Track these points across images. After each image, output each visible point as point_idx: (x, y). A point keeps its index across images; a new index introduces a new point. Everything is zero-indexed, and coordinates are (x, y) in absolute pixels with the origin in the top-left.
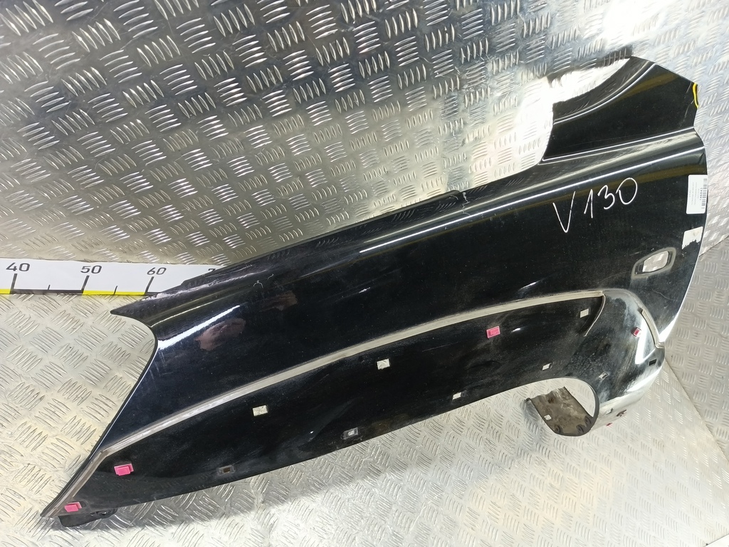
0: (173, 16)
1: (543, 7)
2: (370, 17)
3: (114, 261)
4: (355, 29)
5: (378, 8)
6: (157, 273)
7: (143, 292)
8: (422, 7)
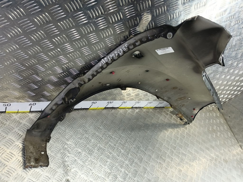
0: (15, 18)
1: (177, 9)
2: (102, 15)
3: (15, 102)
4: (96, 20)
5: (104, 12)
6: (33, 105)
7: (29, 111)
8: (123, 11)
